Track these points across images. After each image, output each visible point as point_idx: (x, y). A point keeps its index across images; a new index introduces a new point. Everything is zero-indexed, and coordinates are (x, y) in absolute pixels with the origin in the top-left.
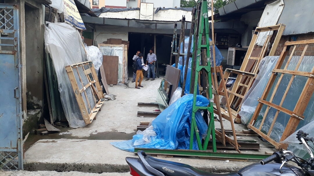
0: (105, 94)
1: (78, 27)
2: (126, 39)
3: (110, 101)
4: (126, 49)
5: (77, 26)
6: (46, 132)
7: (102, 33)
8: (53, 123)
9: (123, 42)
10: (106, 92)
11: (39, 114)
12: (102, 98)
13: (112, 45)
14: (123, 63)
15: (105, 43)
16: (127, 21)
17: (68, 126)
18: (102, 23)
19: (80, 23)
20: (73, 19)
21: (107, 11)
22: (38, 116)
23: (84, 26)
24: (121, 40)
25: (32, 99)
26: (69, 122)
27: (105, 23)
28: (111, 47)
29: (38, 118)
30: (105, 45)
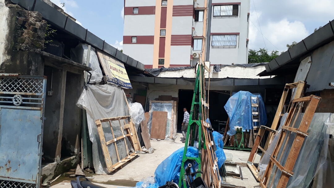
0: (143, 147)
1: (124, 86)
2: (176, 95)
3: (147, 154)
4: (175, 105)
5: (122, 86)
6: (74, 175)
7: (154, 91)
8: (83, 169)
9: (174, 99)
10: (145, 146)
11: (73, 161)
12: (137, 150)
13: (163, 102)
14: (171, 118)
15: (156, 99)
16: (175, 80)
17: (95, 172)
18: (153, 82)
19: (126, 83)
20: (118, 81)
21: (166, 70)
22: (72, 162)
23: (130, 86)
24: (171, 96)
25: (70, 147)
26: (95, 169)
27: (156, 82)
28: (162, 103)
29: (72, 163)
30: (156, 101)
